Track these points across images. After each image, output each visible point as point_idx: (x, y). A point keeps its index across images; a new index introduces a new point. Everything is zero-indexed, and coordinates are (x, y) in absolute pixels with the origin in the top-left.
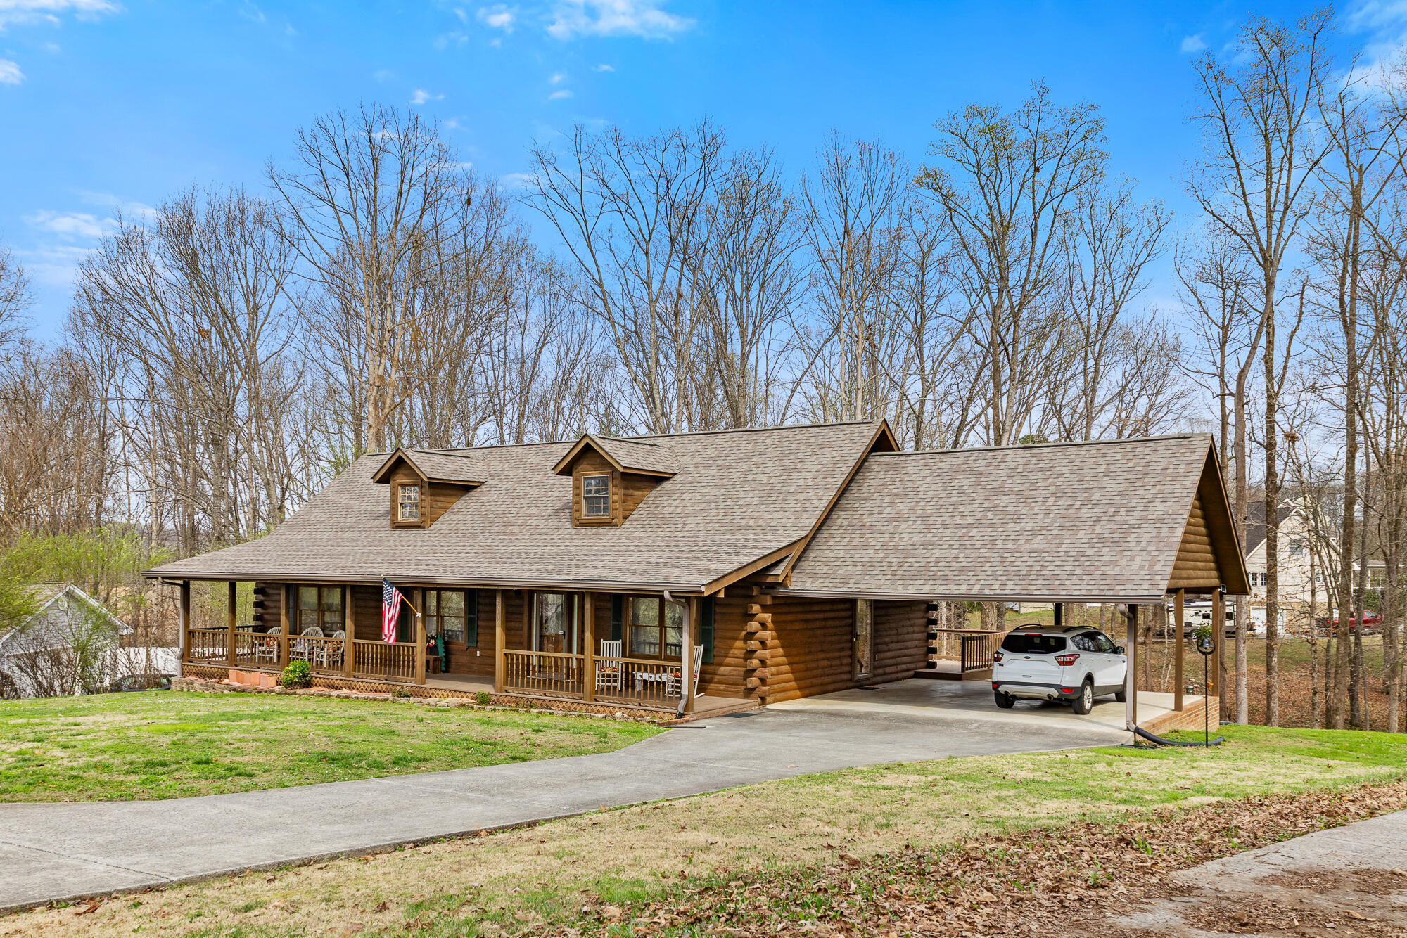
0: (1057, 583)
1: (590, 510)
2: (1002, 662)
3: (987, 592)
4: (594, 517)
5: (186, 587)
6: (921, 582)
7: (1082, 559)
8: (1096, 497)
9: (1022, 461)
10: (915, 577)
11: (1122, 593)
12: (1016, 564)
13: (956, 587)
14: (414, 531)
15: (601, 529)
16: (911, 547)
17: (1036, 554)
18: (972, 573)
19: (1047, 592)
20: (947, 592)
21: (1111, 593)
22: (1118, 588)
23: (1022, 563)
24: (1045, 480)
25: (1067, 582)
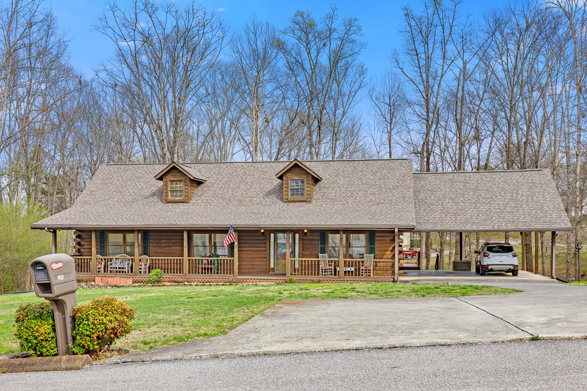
0: (528, 224)
1: (293, 195)
2: (489, 257)
3: (501, 228)
4: (295, 197)
5: (55, 232)
6: (470, 225)
7: (531, 215)
8: (520, 192)
9: (479, 178)
10: (466, 223)
11: (556, 227)
12: (506, 217)
13: (486, 227)
14: (181, 204)
15: (301, 204)
16: (455, 211)
17: (511, 214)
18: (490, 221)
19: (526, 228)
20: (485, 228)
21: (552, 227)
22: (553, 225)
23: (508, 217)
24: (495, 185)
25: (531, 224)
